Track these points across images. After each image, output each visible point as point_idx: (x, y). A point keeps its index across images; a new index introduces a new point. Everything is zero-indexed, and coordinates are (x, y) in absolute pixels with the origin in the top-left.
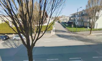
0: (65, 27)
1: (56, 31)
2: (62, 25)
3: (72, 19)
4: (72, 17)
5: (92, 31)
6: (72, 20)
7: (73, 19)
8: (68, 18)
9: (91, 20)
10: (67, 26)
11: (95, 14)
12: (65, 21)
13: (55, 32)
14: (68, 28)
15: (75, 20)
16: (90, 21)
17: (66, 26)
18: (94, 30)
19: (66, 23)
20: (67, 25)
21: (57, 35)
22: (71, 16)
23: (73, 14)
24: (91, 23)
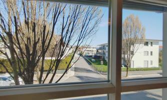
0: (90, 64)
1: (76, 69)
2: (86, 60)
3: (100, 51)
4: (100, 49)
5: (128, 72)
6: (100, 53)
7: (102, 52)
8: (95, 49)
9: (126, 56)
10: (93, 62)
12: (90, 55)
13: (75, 71)
14: (96, 66)
15: (104, 54)
16: (124, 57)
17: (91, 61)
20: (93, 60)
21: (78, 77)
22: (99, 47)
23: (101, 45)
24: (126, 59)
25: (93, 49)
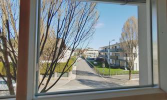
0: (92, 67)
1: (77, 72)
2: (88, 63)
3: (102, 53)
4: (102, 51)
6: (102, 56)
7: (104, 54)
8: (97, 52)
9: (128, 58)
10: (95, 65)
11: (132, 51)
12: (92, 57)
13: (76, 74)
14: (98, 68)
15: (106, 56)
18: (134, 74)
19: (93, 59)
20: (95, 62)
21: (79, 80)
22: (101, 49)
23: (104, 48)
25: (96, 52)
